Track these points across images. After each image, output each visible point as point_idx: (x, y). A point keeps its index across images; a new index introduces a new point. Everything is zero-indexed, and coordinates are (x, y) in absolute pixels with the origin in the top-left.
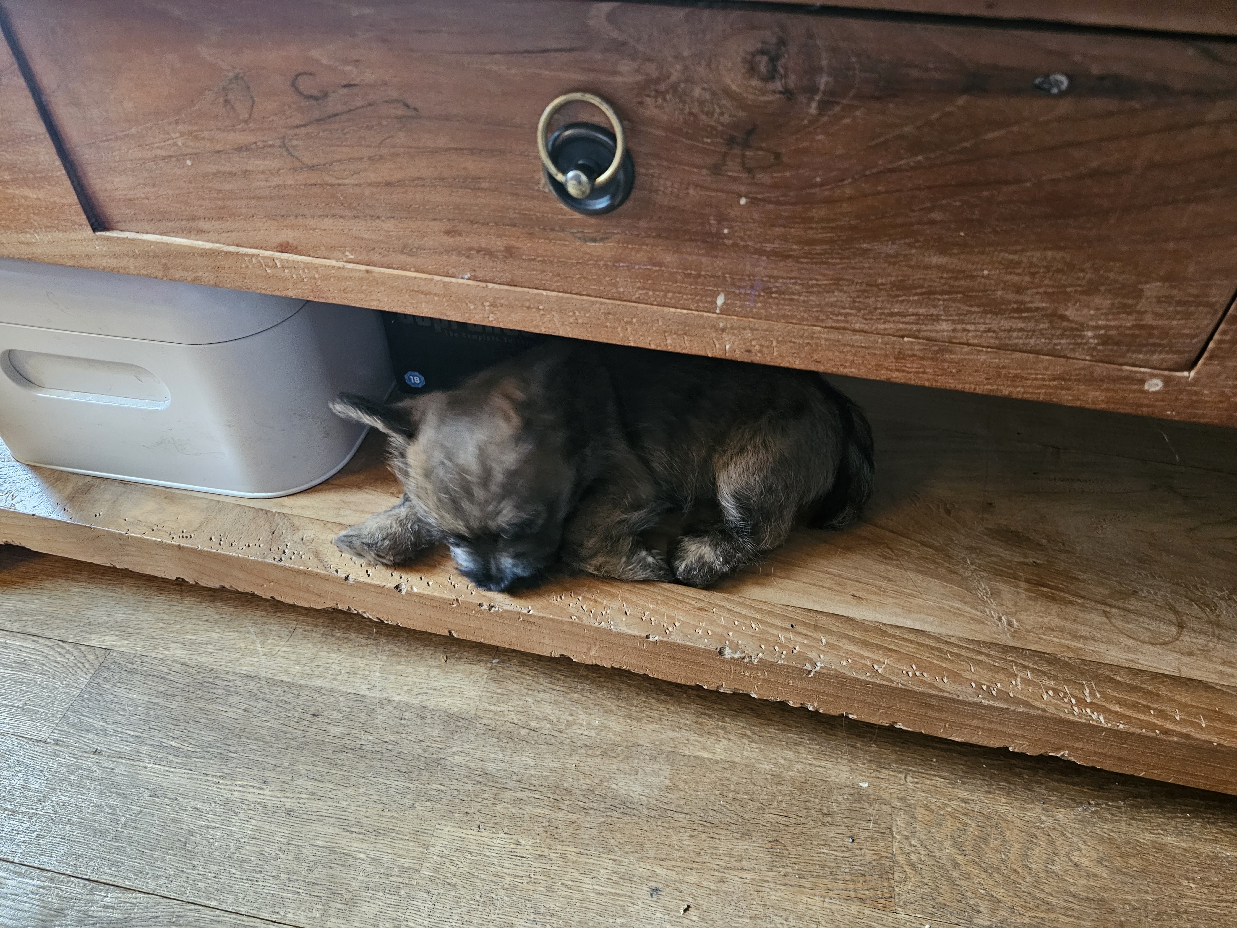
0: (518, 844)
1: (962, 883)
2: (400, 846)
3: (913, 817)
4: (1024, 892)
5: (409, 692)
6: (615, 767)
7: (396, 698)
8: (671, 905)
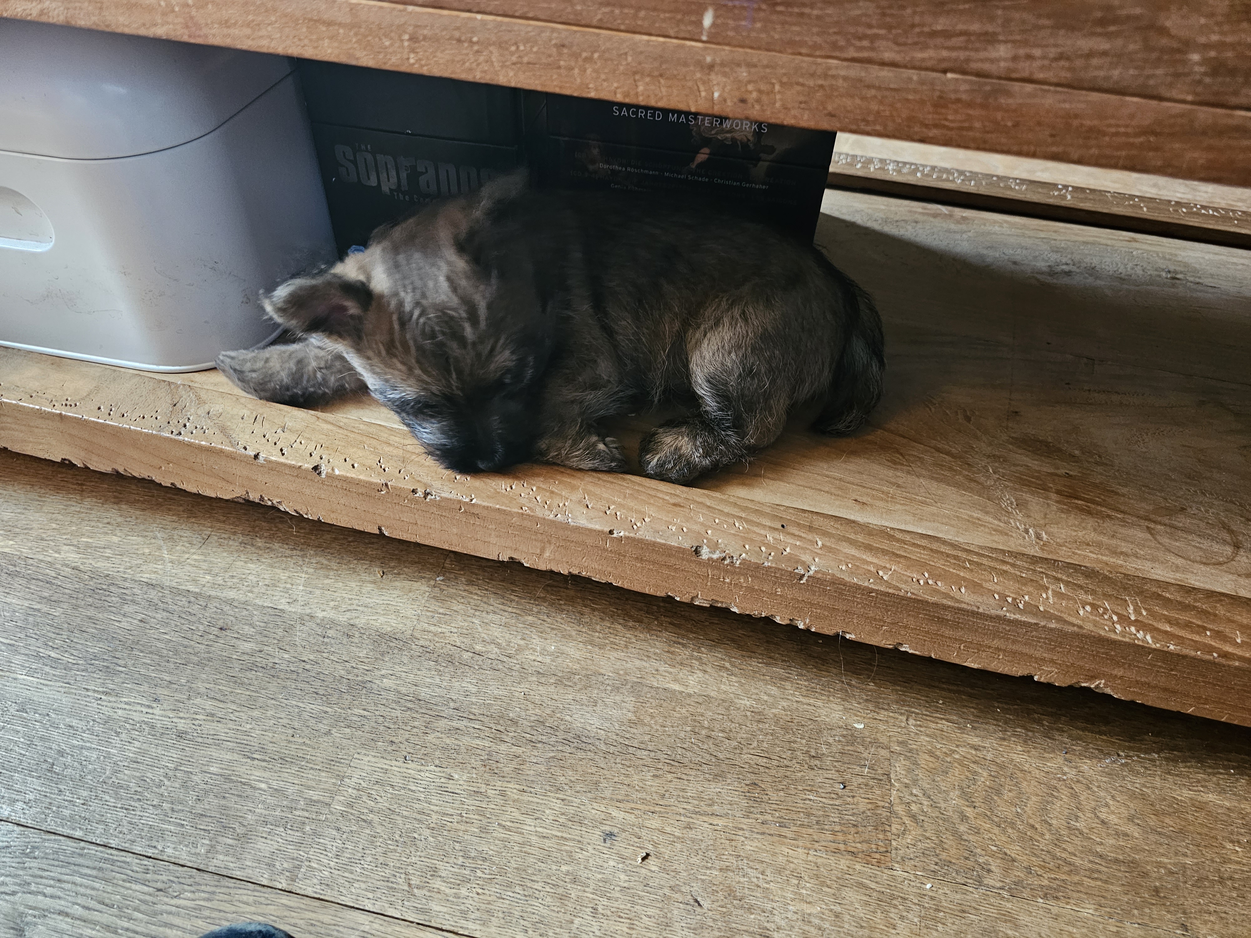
0: (450, 778)
1: (971, 838)
2: (310, 776)
3: (916, 763)
4: (1042, 850)
5: (335, 608)
6: (570, 697)
7: (320, 615)
8: (627, 853)
